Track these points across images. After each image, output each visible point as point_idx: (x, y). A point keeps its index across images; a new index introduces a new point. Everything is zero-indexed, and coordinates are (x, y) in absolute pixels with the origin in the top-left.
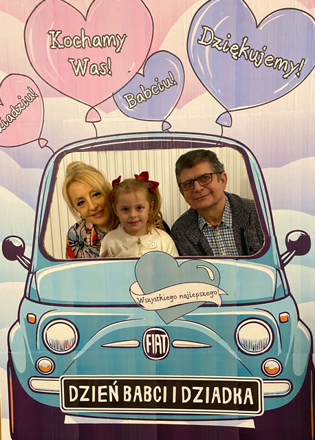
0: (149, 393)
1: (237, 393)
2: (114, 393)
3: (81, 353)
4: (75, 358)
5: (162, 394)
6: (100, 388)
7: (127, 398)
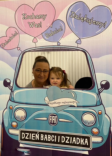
0: (50, 138)
1: (82, 140)
2: (37, 137)
3: (27, 121)
4: (25, 123)
5: (54, 138)
6: (33, 134)
7: (42, 139)
